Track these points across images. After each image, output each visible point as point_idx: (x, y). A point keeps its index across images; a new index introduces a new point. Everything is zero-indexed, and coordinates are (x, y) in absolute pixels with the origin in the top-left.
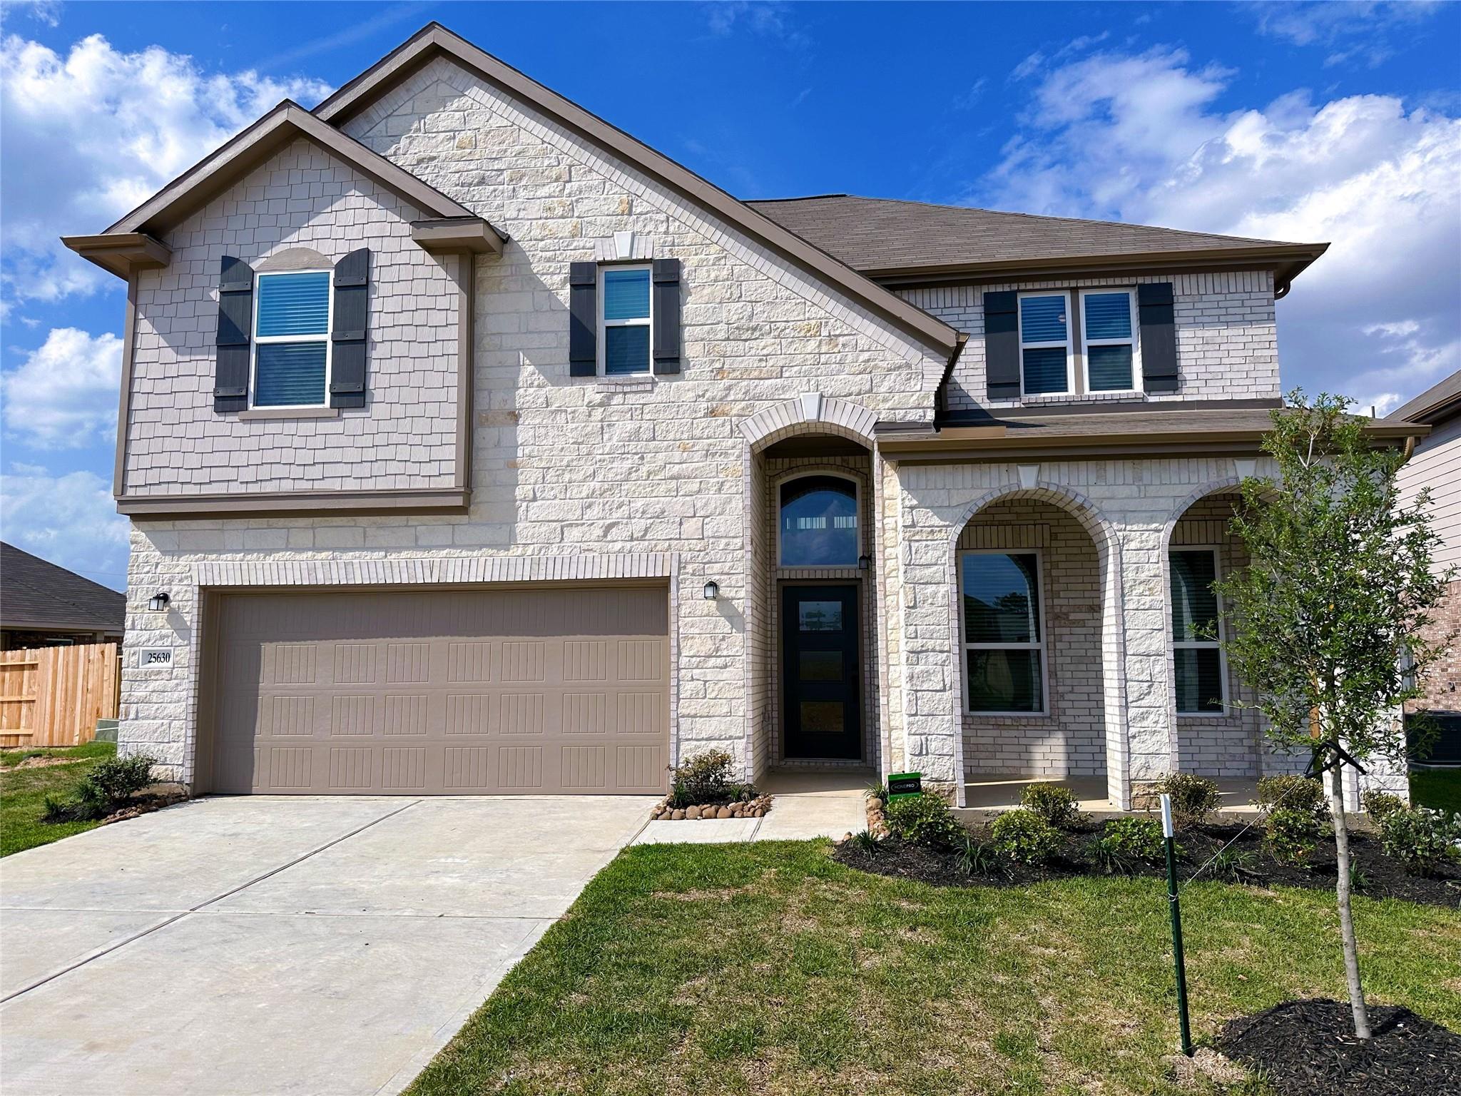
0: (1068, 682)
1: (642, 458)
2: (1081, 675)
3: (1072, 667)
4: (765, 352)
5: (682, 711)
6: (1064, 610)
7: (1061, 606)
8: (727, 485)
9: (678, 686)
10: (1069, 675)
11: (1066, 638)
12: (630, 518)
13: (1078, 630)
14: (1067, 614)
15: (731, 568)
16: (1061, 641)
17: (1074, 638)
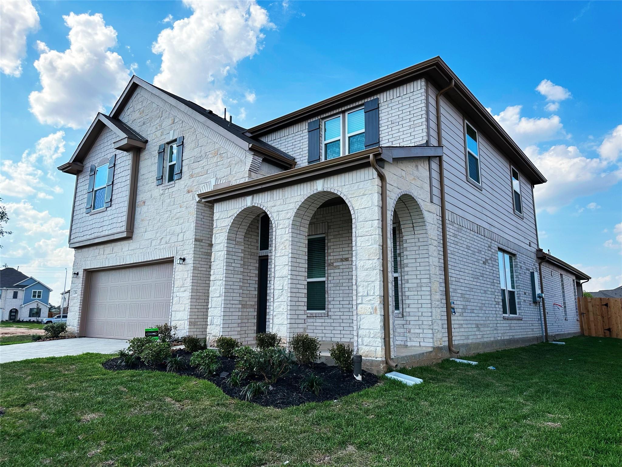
0: (332, 296)
1: (171, 212)
2: (337, 292)
3: (334, 288)
4: (203, 165)
5: (173, 309)
6: (332, 261)
7: (331, 260)
8: (190, 218)
9: (173, 299)
10: (332, 292)
11: (332, 275)
12: (166, 235)
13: (336, 271)
14: (333, 263)
15: (189, 252)
16: (330, 276)
17: (335, 275)
